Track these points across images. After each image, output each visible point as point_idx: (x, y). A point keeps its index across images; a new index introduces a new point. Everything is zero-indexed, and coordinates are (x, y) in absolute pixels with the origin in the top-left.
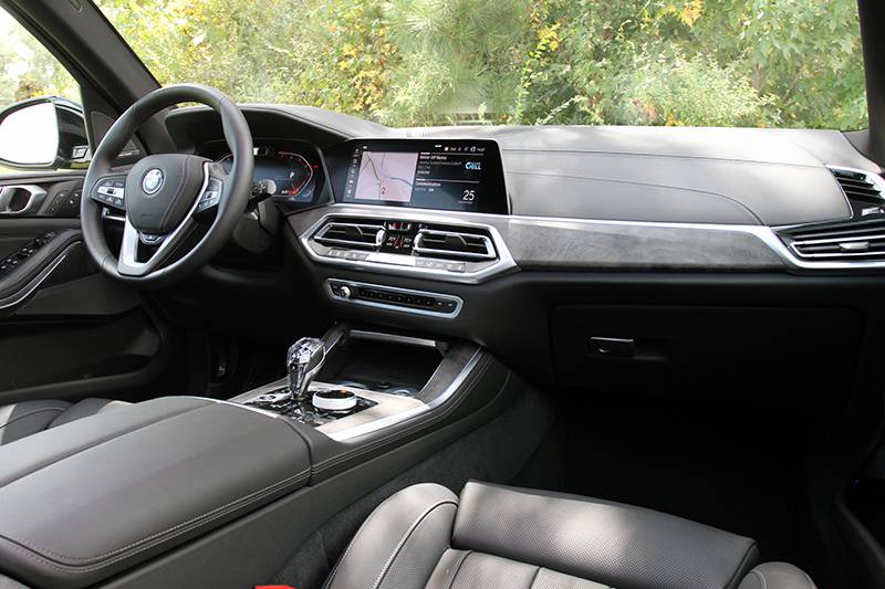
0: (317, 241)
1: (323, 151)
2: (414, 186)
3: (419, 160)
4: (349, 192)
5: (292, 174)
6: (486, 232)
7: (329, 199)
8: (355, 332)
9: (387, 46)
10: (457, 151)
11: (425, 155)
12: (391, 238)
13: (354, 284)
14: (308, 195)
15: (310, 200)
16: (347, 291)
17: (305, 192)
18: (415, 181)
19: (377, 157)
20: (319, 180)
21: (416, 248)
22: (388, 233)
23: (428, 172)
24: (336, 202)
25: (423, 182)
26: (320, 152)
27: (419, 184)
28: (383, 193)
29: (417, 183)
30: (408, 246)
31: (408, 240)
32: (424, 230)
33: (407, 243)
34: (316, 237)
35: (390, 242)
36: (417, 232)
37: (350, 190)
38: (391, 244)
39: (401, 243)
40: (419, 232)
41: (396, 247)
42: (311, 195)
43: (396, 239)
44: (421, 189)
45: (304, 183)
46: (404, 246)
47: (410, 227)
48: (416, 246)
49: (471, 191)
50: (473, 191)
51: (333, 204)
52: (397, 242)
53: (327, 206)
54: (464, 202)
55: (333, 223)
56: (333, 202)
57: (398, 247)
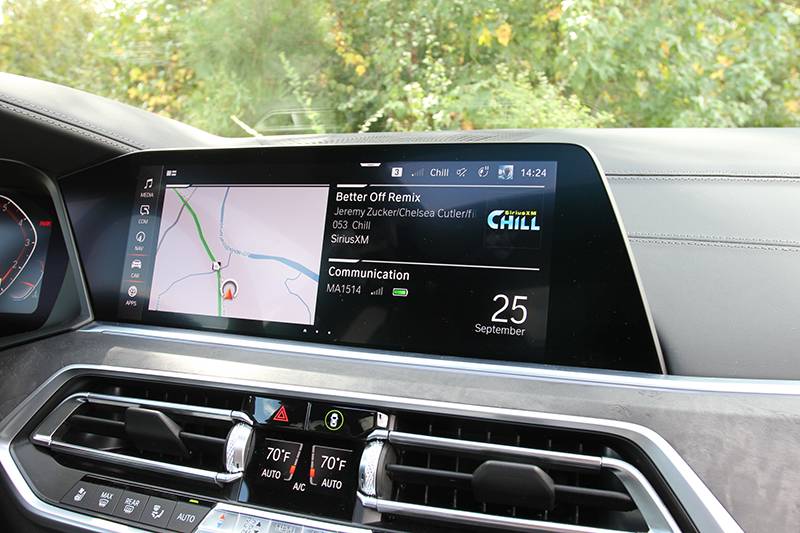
0: (42, 447)
1: (61, 185)
2: (324, 279)
3: (332, 205)
7: (76, 314)
9: (182, 71)
10: (453, 178)
11: (352, 192)
12: (274, 453)
14: (28, 295)
18: (325, 265)
19: (207, 198)
21: (369, 494)
22: (263, 434)
23: (365, 240)
24: (97, 321)
25: (349, 269)
26: (51, 187)
27: (339, 273)
28: (230, 297)
29: (333, 271)
30: (338, 484)
31: (338, 463)
32: (392, 433)
33: (334, 474)
34: (38, 437)
35: (271, 465)
36: (366, 437)
37: (134, 287)
38: (276, 474)
39: (312, 471)
40: (375, 440)
41: (296, 486)
42: (36, 296)
43: (293, 457)
44: (348, 289)
45: (17, 266)
46: (324, 483)
47: (339, 422)
48: (370, 488)
49: (516, 297)
50: (525, 298)
51: (88, 326)
52: (297, 466)
53: (71, 334)
54: (498, 330)
55: (87, 391)
56: (91, 319)
57: (301, 485)
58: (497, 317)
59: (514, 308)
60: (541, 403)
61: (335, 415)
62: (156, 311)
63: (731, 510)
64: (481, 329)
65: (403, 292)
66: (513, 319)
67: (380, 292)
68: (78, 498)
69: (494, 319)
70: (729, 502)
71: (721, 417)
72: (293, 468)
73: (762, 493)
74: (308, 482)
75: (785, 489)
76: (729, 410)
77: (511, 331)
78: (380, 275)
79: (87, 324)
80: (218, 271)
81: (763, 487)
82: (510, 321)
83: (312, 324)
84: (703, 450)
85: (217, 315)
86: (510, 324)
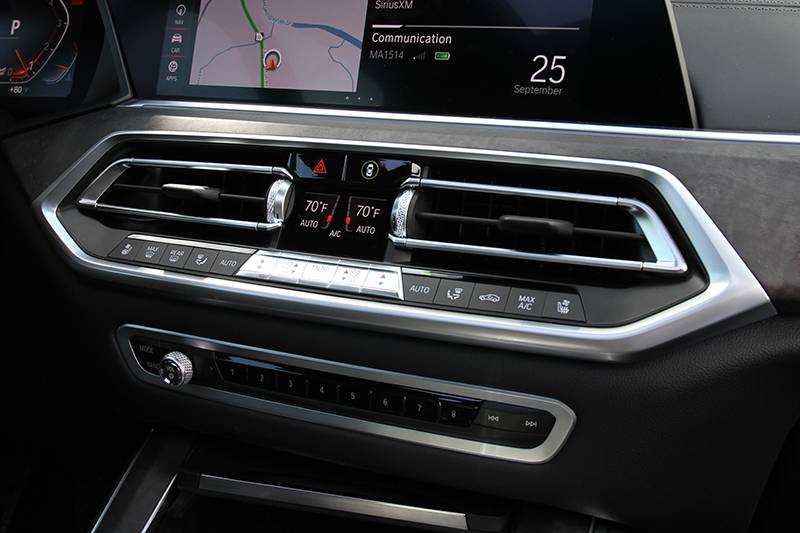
0: (87, 211)
2: (367, 46)
4: (173, 66)
5: (16, 24)
6: (645, 190)
7: (115, 90)
8: (213, 481)
12: (312, 205)
13: (203, 344)
14: (61, 78)
15: (65, 92)
16: (184, 365)
17: (51, 69)
18: (368, 31)
20: (88, 37)
21: (400, 236)
22: (301, 190)
23: (409, 5)
24: (137, 97)
25: (391, 34)
27: (383, 39)
28: (273, 68)
29: (377, 38)
30: (372, 230)
31: (372, 211)
32: (423, 181)
33: (369, 221)
34: (83, 201)
35: (309, 216)
36: (399, 185)
37: (174, 62)
38: (314, 224)
39: (348, 219)
40: (408, 188)
41: (332, 233)
42: (69, 78)
43: (330, 208)
44: (391, 54)
45: (49, 48)
46: (359, 229)
47: (374, 172)
48: (401, 231)
49: (555, 57)
50: (564, 58)
51: (127, 102)
52: (334, 216)
53: (111, 109)
54: (536, 90)
55: (130, 158)
56: (129, 95)
57: (337, 232)
58: (535, 78)
59: (552, 68)
60: (564, 148)
61: (371, 166)
62: (197, 86)
63: (731, 239)
64: (519, 90)
65: (446, 56)
66: (551, 79)
67: (422, 56)
68: (124, 252)
69: (532, 80)
70: (730, 233)
71: (736, 160)
72: (330, 217)
73: (764, 225)
74: (343, 229)
75: (787, 222)
76: (745, 155)
77: (548, 91)
78: (423, 39)
79: (127, 100)
80: (261, 42)
81: (765, 220)
82: (548, 81)
83: (355, 91)
84: (712, 188)
85: (260, 87)
86: (548, 83)
